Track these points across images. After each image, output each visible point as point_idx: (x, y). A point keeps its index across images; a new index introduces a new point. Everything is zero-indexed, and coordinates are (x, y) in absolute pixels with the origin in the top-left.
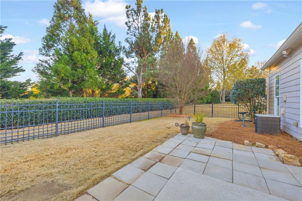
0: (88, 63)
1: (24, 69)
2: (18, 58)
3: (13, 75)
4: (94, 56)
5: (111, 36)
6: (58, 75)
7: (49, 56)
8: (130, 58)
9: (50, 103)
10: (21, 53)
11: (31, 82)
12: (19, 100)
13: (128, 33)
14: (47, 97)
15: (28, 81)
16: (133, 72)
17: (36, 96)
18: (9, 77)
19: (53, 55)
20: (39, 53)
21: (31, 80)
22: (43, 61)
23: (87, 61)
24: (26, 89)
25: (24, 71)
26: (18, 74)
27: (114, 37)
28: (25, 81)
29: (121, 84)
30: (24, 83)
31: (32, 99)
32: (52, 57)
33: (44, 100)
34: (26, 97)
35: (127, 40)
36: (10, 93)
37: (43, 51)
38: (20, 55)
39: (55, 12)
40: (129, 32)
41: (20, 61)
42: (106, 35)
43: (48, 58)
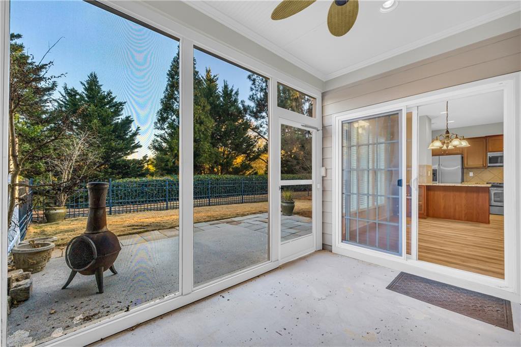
0: (202, 136)
1: (141, 145)
2: (135, 134)
3: (132, 153)
4: (208, 125)
5: (233, 93)
6: (172, 151)
7: (164, 129)
8: (259, 119)
9: (164, 181)
10: (139, 128)
11: (147, 159)
12: (138, 179)
13: (252, 89)
14: (162, 175)
15: (145, 157)
16: (264, 138)
17: (152, 175)
18: (128, 154)
19: (168, 127)
20: (154, 127)
21: (147, 157)
22: (158, 136)
23: (200, 133)
24: (143, 167)
25: (141, 146)
26: (136, 150)
27: (237, 93)
28: (142, 158)
29: (248, 155)
30: (141, 160)
31: (149, 178)
32: (166, 130)
33: (158, 178)
34: (143, 175)
35: (252, 98)
36: (130, 171)
37: (158, 125)
38: (137, 130)
39: (169, 80)
40: (253, 87)
41: (138, 137)
42: (227, 93)
43: (163, 132)
